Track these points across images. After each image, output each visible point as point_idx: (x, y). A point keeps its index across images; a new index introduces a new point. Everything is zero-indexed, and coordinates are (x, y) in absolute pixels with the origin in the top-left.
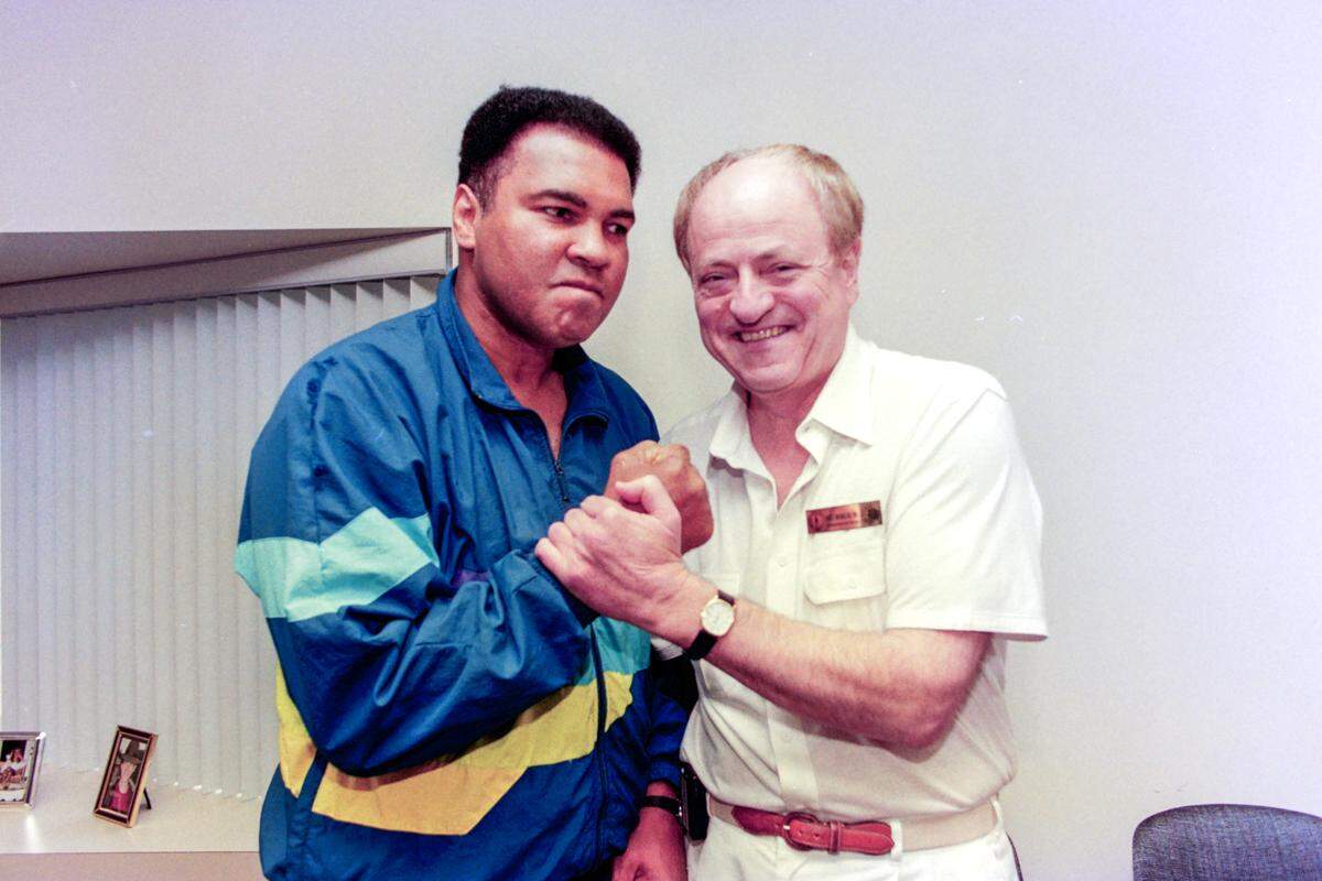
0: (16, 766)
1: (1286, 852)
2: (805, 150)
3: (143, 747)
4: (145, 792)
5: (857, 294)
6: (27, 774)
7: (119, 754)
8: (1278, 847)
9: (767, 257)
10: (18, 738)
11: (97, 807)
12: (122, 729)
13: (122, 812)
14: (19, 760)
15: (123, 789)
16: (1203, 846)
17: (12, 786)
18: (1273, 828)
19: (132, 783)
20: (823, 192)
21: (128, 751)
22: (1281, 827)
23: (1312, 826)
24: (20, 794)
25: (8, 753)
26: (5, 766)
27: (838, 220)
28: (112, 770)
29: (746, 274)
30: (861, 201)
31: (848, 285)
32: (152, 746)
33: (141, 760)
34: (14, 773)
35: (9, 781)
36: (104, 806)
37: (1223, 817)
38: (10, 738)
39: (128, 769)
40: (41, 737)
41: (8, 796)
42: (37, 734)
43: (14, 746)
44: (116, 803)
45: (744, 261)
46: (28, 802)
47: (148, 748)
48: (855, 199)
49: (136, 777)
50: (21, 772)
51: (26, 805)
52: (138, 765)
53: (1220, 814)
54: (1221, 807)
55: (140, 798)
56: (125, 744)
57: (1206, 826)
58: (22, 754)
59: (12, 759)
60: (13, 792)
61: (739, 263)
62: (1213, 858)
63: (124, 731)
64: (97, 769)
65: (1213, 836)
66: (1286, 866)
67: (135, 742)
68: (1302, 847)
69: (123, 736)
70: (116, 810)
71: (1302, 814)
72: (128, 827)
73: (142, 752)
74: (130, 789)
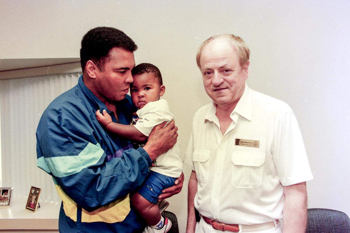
0: (6, 196)
1: (332, 221)
2: (233, 36)
3: (38, 192)
4: (39, 203)
5: (248, 76)
6: (9, 198)
7: (32, 193)
8: (330, 219)
9: (222, 67)
10: (6, 189)
11: (26, 207)
12: (32, 187)
13: (33, 208)
14: (6, 195)
15: (33, 202)
16: (311, 219)
17: (5, 201)
18: (329, 215)
19: (35, 201)
20: (238, 49)
21: (34, 193)
22: (331, 215)
23: (339, 214)
24: (7, 203)
25: (4, 193)
26: (3, 196)
27: (242, 57)
28: (30, 197)
29: (216, 72)
30: (249, 51)
31: (245, 74)
32: (40, 192)
33: (37, 195)
34: (5, 198)
35: (4, 200)
36: (28, 207)
37: (316, 212)
38: (4, 189)
39: (34, 197)
40: (12, 189)
41: (4, 204)
42: (11, 188)
43: (5, 191)
44: (31, 206)
45: (215, 69)
46: (9, 205)
47: (39, 192)
48: (247, 50)
49: (36, 199)
50: (7, 198)
51: (8, 206)
52: (37, 196)
53: (316, 211)
54: (316, 209)
55: (37, 205)
56: (33, 191)
57: (312, 214)
58: (7, 193)
59: (5, 194)
60: (5, 203)
61: (214, 69)
62: (314, 222)
63: (33, 188)
64: (26, 197)
65: (314, 216)
66: (332, 224)
67: (36, 190)
68: (336, 219)
69: (33, 189)
70: (31, 208)
71: (337, 211)
72: (34, 212)
73: (37, 193)
74: (35, 203)
